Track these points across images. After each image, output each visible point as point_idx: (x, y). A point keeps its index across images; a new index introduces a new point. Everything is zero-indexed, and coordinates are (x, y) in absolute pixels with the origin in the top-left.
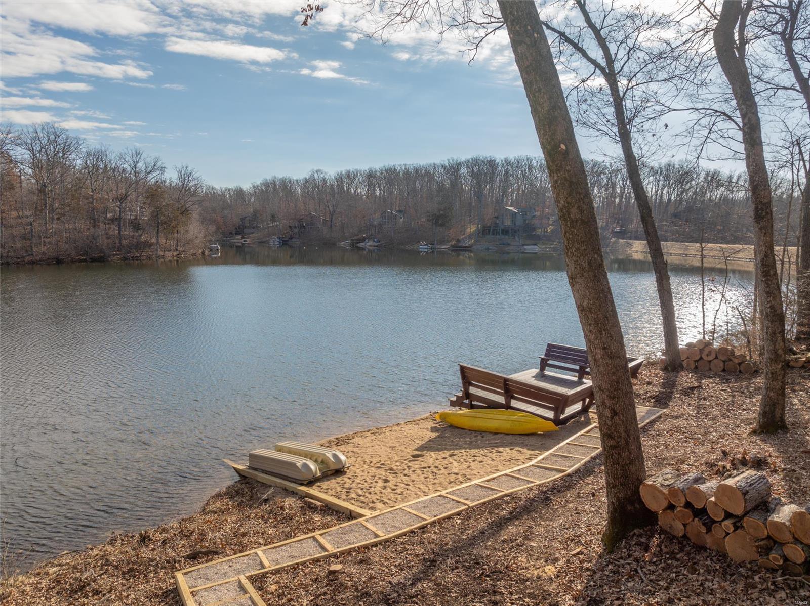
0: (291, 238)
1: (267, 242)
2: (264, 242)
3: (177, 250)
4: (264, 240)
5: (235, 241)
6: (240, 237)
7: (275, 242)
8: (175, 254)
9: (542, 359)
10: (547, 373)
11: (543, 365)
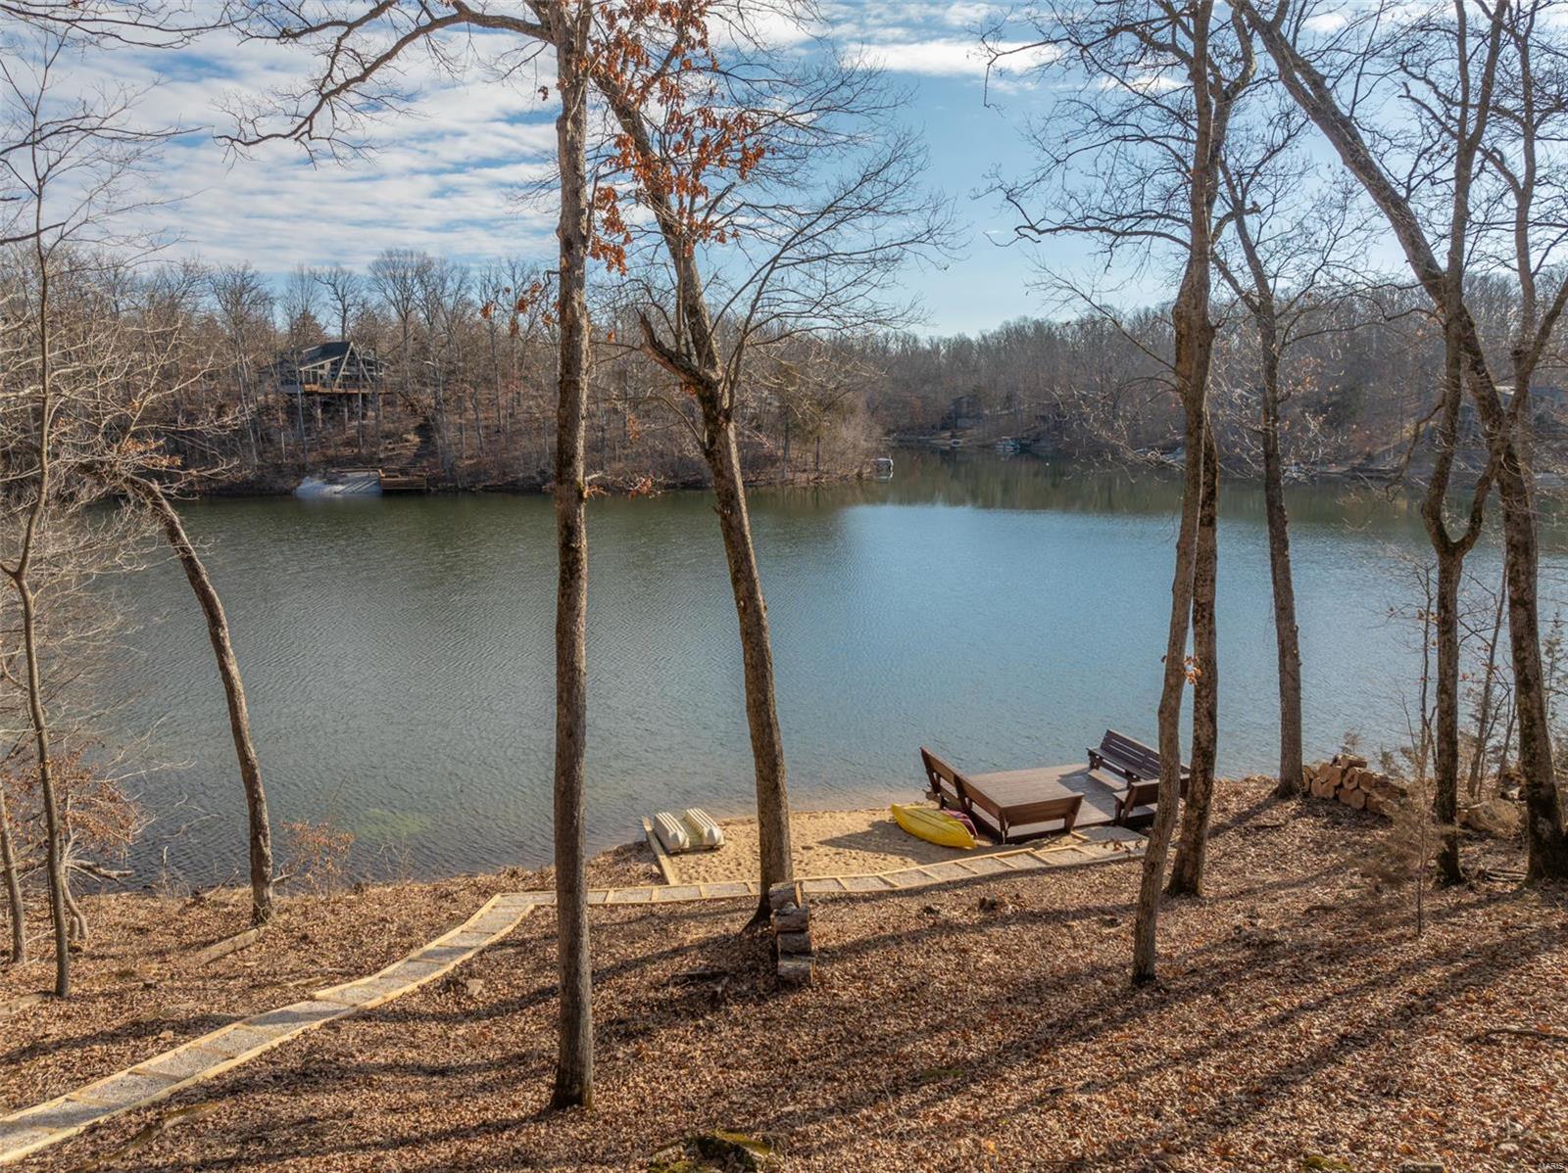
0: (1037, 440)
1: (991, 447)
2: (988, 447)
3: (817, 470)
4: (988, 442)
5: (941, 442)
6: (948, 434)
7: (1006, 445)
8: (811, 477)
9: (1091, 754)
10: (1094, 773)
11: (1096, 762)
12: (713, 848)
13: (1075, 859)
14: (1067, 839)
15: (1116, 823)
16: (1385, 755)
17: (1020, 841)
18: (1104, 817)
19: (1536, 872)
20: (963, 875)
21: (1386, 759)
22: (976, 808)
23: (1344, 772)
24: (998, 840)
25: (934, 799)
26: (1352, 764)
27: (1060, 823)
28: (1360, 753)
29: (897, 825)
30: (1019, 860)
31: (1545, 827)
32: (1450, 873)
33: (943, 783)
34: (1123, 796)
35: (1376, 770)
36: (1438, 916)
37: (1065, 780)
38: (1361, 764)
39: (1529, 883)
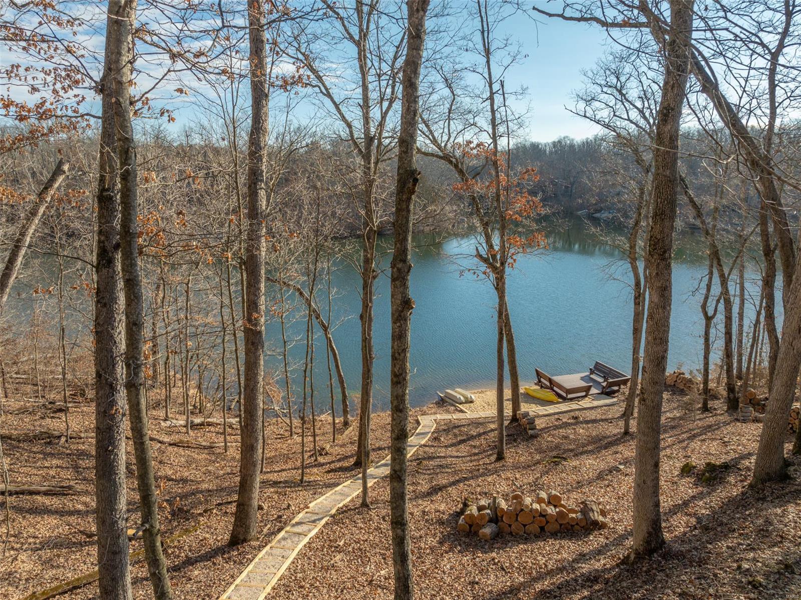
9: (591, 369)
10: (592, 376)
11: (592, 372)
12: (472, 402)
13: (591, 405)
14: (587, 399)
15: (602, 393)
16: (691, 371)
17: (571, 399)
18: (597, 391)
19: (729, 408)
20: (557, 411)
21: (691, 373)
22: (555, 388)
23: (677, 376)
24: (565, 399)
25: (538, 385)
26: (680, 374)
27: (584, 394)
28: (682, 370)
29: (527, 394)
30: (574, 406)
31: (731, 396)
32: (705, 409)
33: (542, 380)
34: (604, 384)
35: (687, 376)
36: (700, 419)
37: (582, 379)
38: (683, 374)
39: (726, 411)
